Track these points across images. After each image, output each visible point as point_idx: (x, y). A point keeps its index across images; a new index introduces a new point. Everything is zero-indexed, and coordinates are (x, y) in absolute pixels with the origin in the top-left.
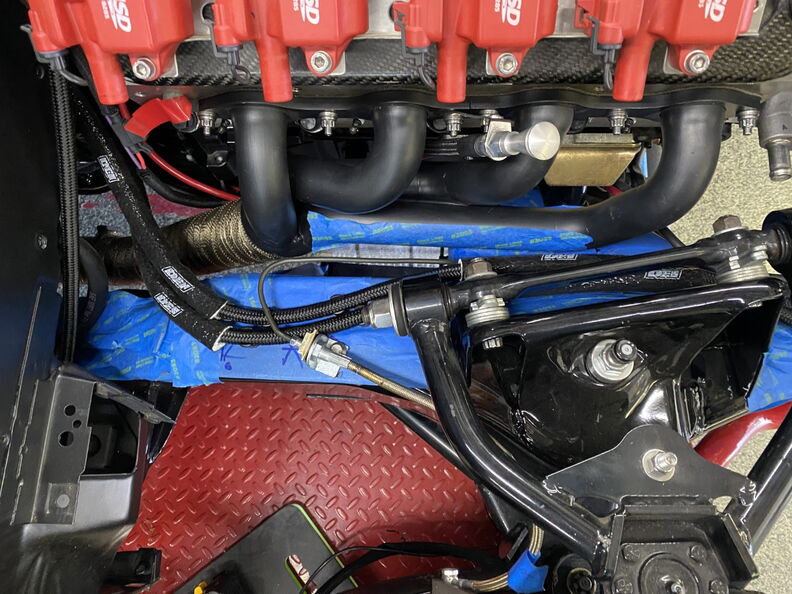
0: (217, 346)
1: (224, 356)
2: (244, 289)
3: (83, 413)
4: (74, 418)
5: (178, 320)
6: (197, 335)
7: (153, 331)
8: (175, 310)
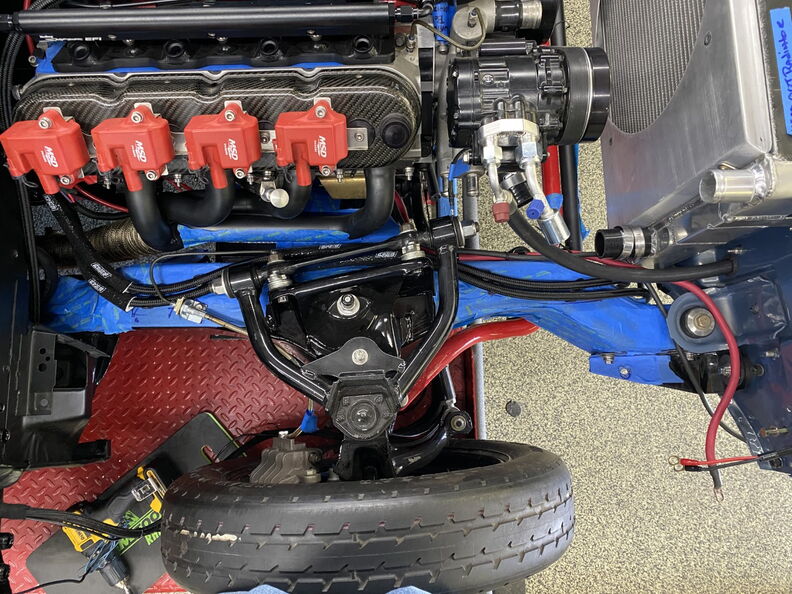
0: (128, 309)
1: (134, 315)
2: (143, 274)
3: (51, 352)
4: (45, 356)
5: (103, 294)
6: (115, 303)
7: (89, 302)
8: (101, 289)
